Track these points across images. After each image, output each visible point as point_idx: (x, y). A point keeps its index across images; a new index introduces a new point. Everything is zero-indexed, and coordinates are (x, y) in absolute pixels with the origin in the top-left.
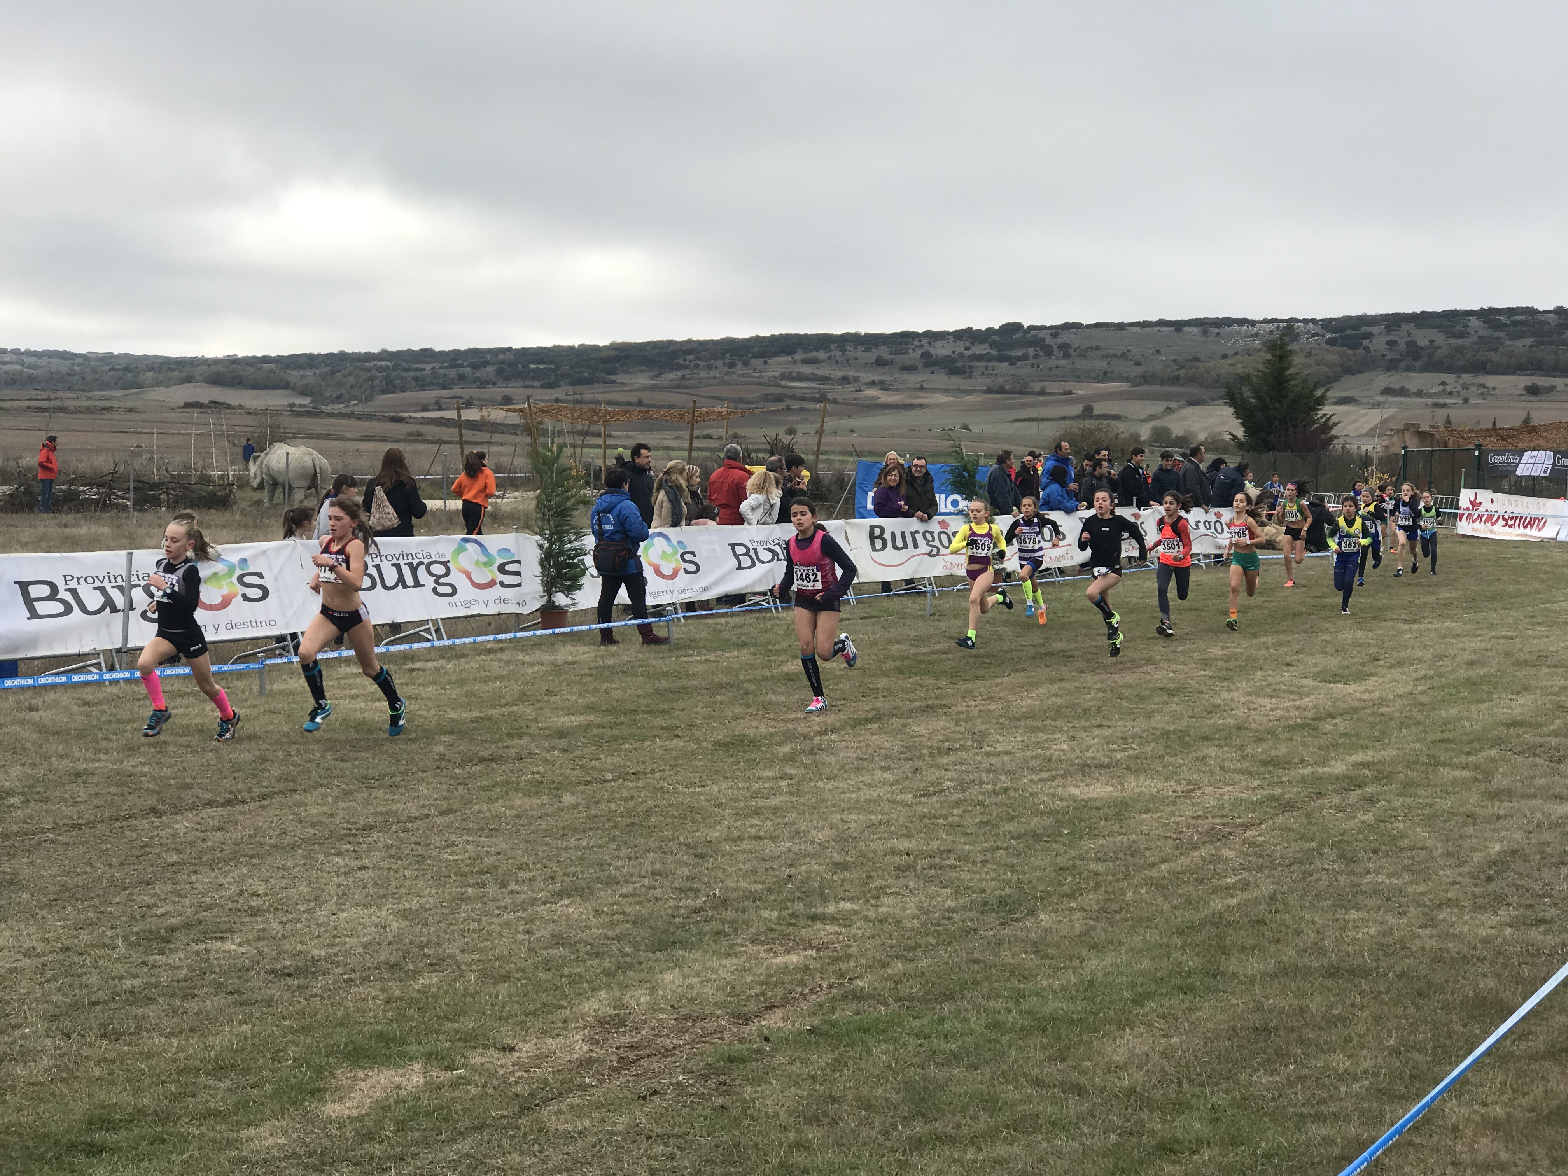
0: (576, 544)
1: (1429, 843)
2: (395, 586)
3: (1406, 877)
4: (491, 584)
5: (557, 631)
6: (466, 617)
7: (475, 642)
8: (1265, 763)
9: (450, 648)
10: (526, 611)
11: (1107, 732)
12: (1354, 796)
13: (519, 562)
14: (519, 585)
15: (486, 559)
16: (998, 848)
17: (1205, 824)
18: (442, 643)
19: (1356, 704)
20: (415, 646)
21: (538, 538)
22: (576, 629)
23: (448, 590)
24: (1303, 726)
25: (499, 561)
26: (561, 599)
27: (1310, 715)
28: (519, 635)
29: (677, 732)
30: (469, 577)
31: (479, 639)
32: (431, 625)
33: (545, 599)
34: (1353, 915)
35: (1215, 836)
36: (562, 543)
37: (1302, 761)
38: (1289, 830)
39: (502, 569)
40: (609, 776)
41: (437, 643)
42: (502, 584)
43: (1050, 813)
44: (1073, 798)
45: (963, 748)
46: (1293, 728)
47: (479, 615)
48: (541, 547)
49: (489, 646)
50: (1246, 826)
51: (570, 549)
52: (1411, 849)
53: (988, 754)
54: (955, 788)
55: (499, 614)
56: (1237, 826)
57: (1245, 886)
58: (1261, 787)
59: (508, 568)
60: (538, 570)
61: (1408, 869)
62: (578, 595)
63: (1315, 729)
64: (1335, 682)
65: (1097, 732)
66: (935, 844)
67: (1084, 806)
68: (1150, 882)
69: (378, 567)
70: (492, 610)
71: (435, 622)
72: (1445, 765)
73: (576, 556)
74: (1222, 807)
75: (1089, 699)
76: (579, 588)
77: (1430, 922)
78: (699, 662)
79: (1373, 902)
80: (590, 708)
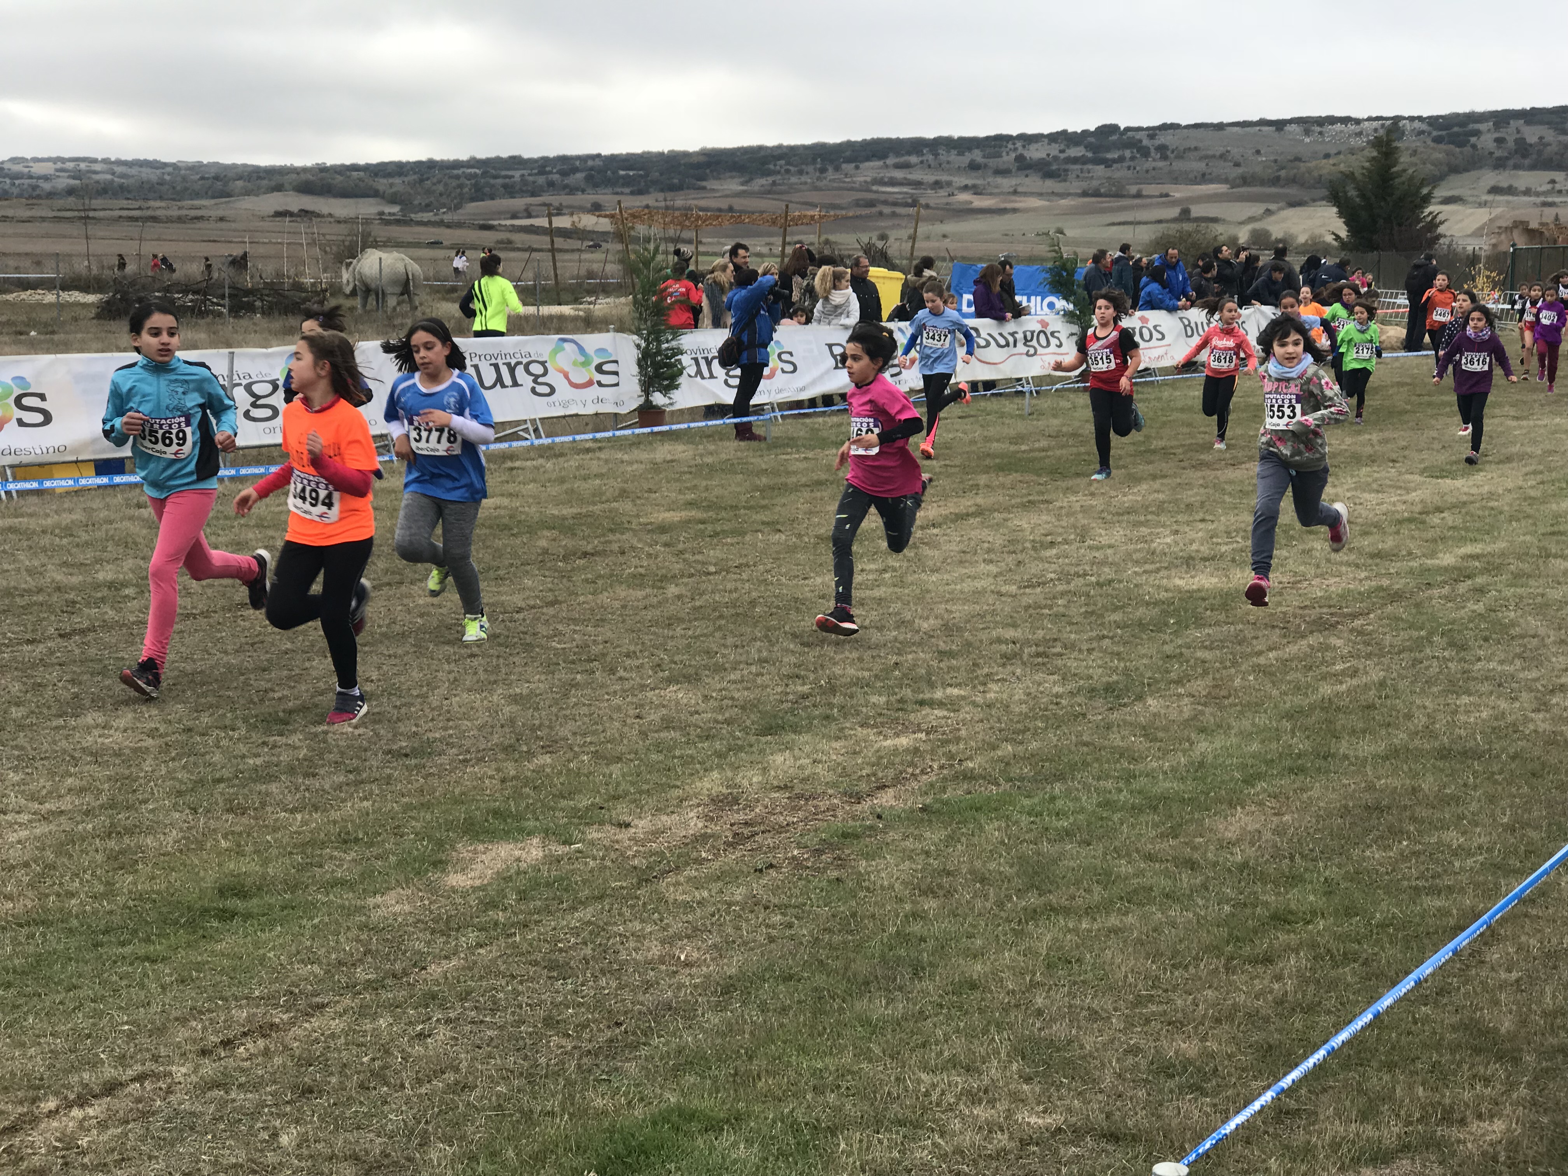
0: (674, 344)
1: (1542, 631)
2: (494, 386)
3: (1518, 663)
4: (590, 383)
5: (656, 429)
6: (564, 417)
7: (574, 441)
8: (1373, 556)
9: (549, 447)
10: (623, 410)
11: (1211, 527)
12: (1462, 588)
13: (616, 362)
14: (617, 385)
15: (582, 359)
16: (1104, 637)
17: (1314, 614)
18: (541, 441)
19: (1465, 498)
20: (515, 444)
21: (635, 337)
22: (674, 427)
23: (546, 390)
24: (1410, 520)
25: (597, 361)
26: (658, 399)
27: (1418, 508)
28: (618, 433)
29: (779, 527)
30: (566, 376)
31: (578, 437)
32: (529, 425)
33: (643, 399)
34: (1465, 699)
35: (1322, 625)
36: (659, 342)
37: (1410, 553)
38: (1398, 619)
39: (599, 369)
40: (712, 569)
41: (537, 442)
42: (600, 384)
43: (1156, 604)
44: (1179, 590)
45: (1066, 542)
46: (1400, 522)
47: (577, 415)
48: (638, 346)
49: (587, 445)
50: (1354, 616)
51: (667, 349)
52: (1522, 637)
53: (1090, 548)
54: (1059, 579)
55: (597, 414)
56: (1345, 616)
57: (1354, 673)
58: (1367, 578)
59: (606, 368)
60: (635, 369)
61: (1519, 656)
62: (675, 395)
63: (1423, 522)
64: (1442, 477)
65: (1201, 526)
66: (1040, 633)
67: (1190, 596)
68: (1257, 669)
69: (476, 367)
70: (590, 410)
71: (533, 421)
72: (1556, 556)
73: (674, 355)
74: (1329, 598)
75: (1191, 496)
76: (677, 387)
77: (1543, 706)
78: (797, 460)
79: (1485, 687)
80: (691, 504)
